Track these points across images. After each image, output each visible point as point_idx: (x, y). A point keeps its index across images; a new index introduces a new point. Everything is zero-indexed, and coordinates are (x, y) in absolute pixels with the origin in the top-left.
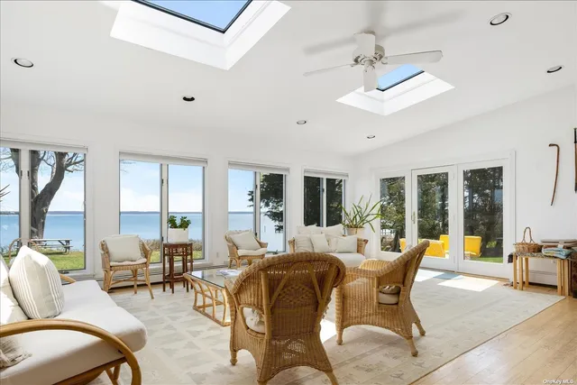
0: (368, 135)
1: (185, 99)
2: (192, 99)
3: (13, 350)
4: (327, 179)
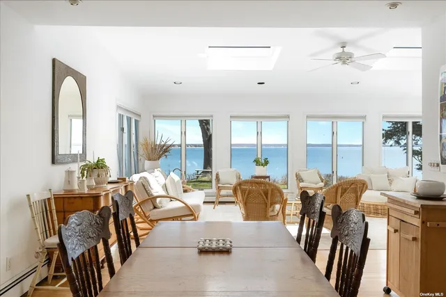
1: (259, 83)
2: (263, 83)
4: (413, 122)
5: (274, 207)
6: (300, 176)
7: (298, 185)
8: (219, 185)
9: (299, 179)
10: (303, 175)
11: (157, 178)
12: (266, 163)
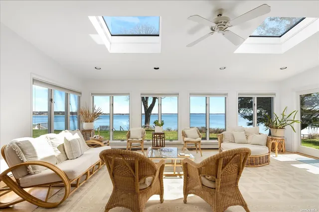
0: (281, 67)
1: (155, 68)
2: (158, 68)
3: (35, 169)
4: (257, 98)
5: (145, 180)
6: (185, 133)
7: (183, 139)
8: (129, 139)
9: (184, 135)
10: (187, 132)
11: (52, 140)
12: (162, 124)
